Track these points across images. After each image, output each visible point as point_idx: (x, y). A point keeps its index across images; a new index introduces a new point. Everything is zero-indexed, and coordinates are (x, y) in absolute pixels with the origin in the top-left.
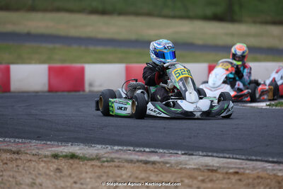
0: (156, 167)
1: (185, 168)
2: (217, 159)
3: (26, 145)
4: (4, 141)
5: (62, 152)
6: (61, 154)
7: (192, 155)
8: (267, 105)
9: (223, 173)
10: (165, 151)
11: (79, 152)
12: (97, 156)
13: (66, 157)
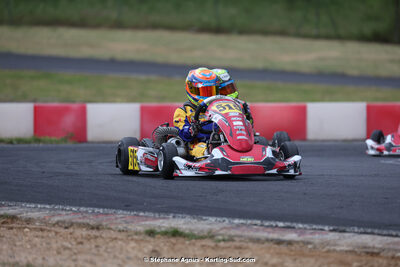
0: (293, 248)
1: (334, 251)
2: (379, 238)
3: (109, 217)
4: (79, 212)
5: (159, 227)
6: (158, 230)
7: (344, 231)
9: (387, 258)
10: (306, 226)
11: (184, 227)
12: (209, 232)
13: (165, 233)
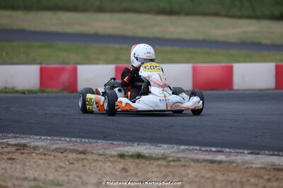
0: (222, 166)
1: (251, 167)
3: (92, 145)
4: (70, 141)
5: (128, 152)
6: (127, 154)
7: (258, 154)
10: (231, 150)
11: (145, 151)
12: (163, 155)
13: (132, 156)
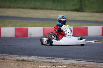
0: (54, 64)
2: (76, 61)
3: (6, 56)
5: (19, 59)
6: (19, 60)
7: (67, 60)
8: (94, 42)
9: (78, 66)
10: (57, 58)
11: (26, 59)
12: (32, 60)
13: (21, 60)
